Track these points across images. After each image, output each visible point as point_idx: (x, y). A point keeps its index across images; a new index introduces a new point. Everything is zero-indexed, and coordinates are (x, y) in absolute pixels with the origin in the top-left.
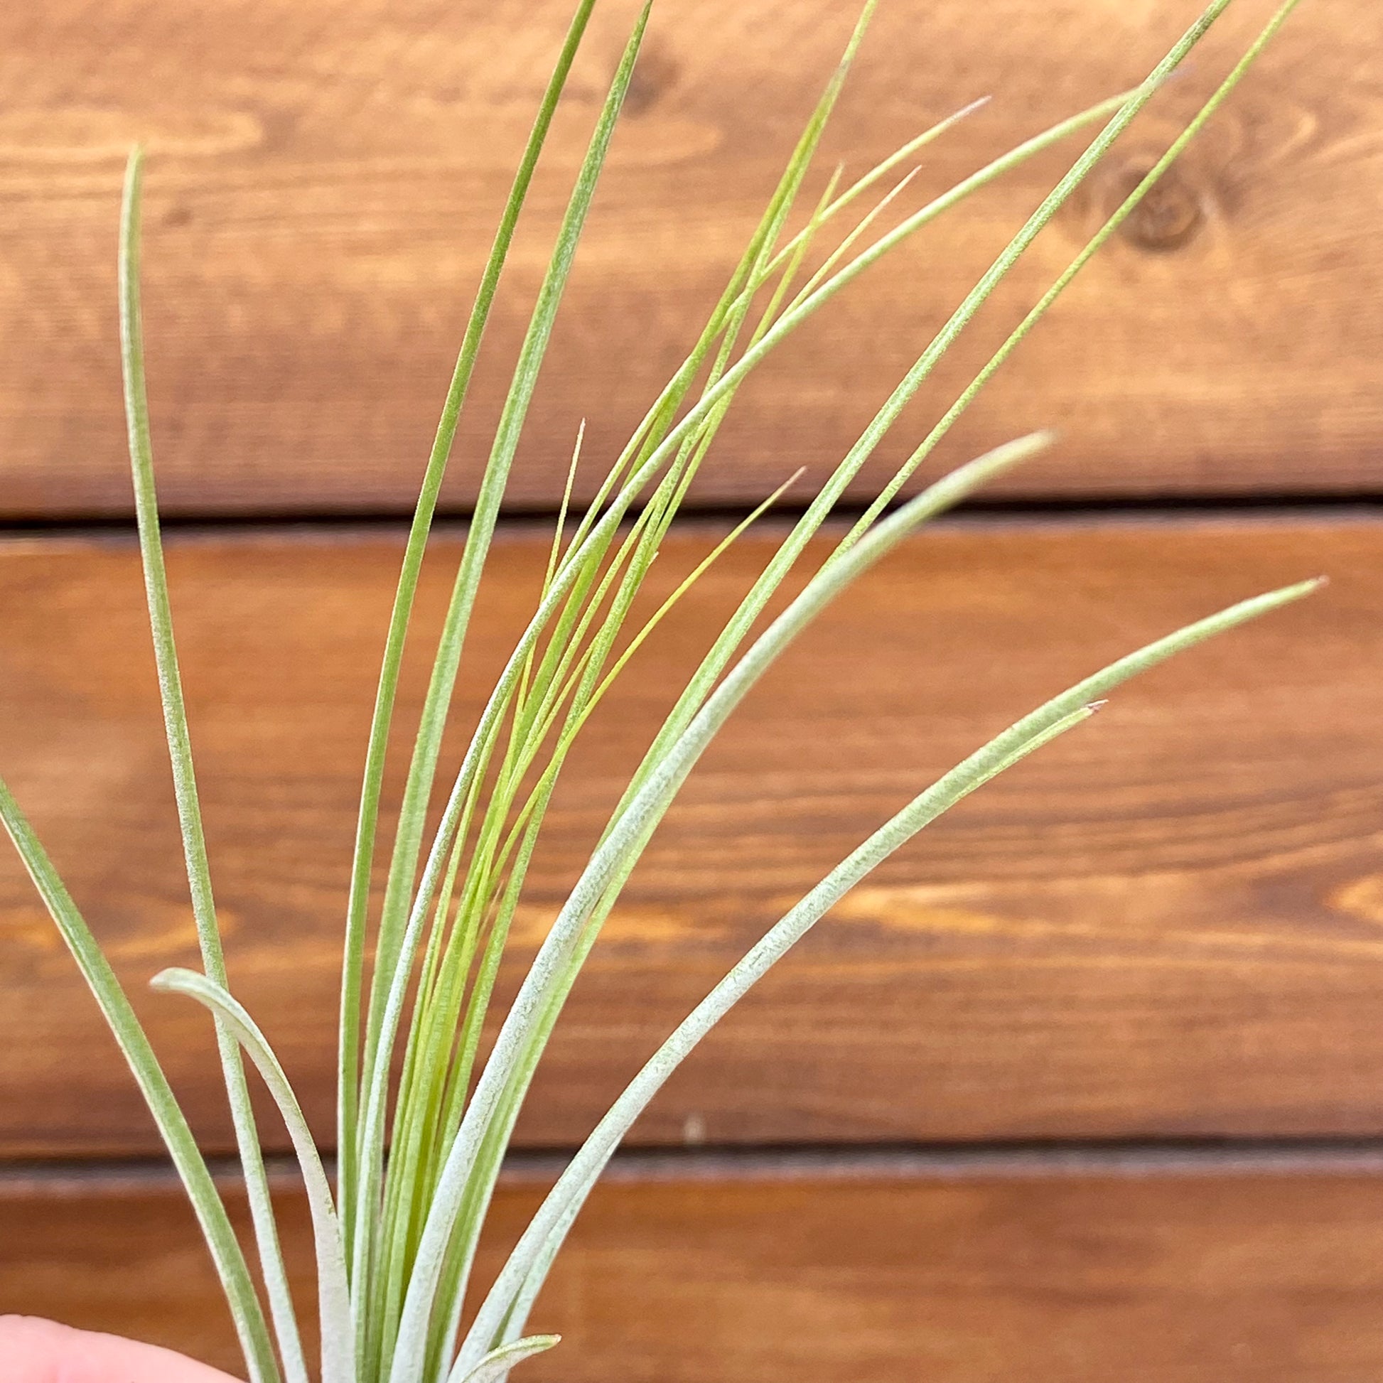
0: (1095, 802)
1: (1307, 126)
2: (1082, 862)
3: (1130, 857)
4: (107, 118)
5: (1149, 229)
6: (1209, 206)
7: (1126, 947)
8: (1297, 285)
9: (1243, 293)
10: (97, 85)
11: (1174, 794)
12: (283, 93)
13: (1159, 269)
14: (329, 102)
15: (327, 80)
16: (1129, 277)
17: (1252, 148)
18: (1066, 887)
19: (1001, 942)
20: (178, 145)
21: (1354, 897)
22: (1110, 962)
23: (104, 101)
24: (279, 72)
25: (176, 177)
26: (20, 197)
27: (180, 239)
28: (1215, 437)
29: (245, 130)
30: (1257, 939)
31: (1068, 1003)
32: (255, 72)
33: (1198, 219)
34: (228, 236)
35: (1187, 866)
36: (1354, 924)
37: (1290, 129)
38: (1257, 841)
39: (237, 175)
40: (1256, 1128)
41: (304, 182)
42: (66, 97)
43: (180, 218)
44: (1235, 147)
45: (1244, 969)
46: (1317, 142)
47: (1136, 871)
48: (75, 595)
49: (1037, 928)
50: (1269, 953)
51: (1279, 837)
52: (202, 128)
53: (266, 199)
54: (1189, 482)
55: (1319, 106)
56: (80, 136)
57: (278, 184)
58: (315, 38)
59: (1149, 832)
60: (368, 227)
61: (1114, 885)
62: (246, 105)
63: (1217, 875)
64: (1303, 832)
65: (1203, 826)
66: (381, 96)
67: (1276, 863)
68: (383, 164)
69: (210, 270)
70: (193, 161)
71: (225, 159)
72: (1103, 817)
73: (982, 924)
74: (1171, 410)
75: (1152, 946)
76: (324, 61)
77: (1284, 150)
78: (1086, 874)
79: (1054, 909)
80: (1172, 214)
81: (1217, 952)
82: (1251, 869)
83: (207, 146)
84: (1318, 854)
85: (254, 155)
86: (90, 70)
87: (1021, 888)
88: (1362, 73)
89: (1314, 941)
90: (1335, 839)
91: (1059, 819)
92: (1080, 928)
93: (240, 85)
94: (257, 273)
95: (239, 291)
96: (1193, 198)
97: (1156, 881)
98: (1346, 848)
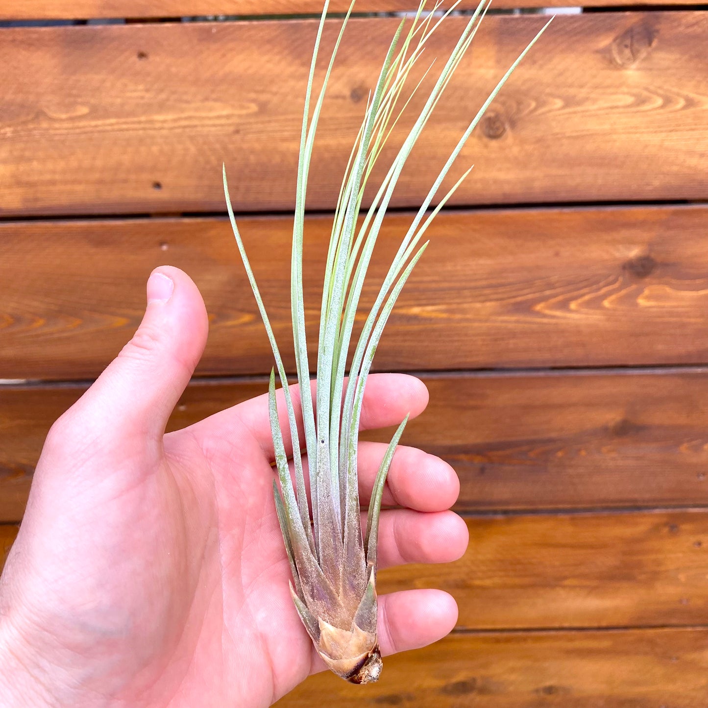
0: (473, 284)
1: (533, 105)
2: (470, 300)
3: (482, 298)
4: (217, 105)
5: (491, 133)
6: (507, 127)
7: (480, 321)
8: (529, 148)
9: (515, 150)
10: (214, 96)
11: (494, 282)
12: (264, 97)
13: (494, 144)
14: (275, 100)
15: (275, 94)
16: (486, 146)
17: (519, 111)
18: (465, 306)
19: (449, 320)
20: (237, 112)
21: (539, 307)
22: (476, 324)
23: (216, 100)
24: (262, 92)
25: (235, 120)
26: (195, 126)
27: (237, 137)
28: (507, 189)
29: (254, 108)
30: (514, 318)
31: (466, 335)
32: (256, 92)
33: (504, 130)
34: (250, 136)
35: (497, 300)
36: (539, 314)
37: (529, 105)
38: (514, 294)
39: (252, 120)
40: (512, 366)
41: (269, 122)
42: (206, 99)
43: (237, 132)
44: (514, 111)
45: (510, 326)
46: (535, 109)
47: (484, 301)
48: (213, 233)
49: (458, 316)
50: (517, 322)
51: (521, 292)
52: (242, 107)
53: (260, 126)
54: (500, 200)
55: (536, 99)
56: (211, 109)
57: (263, 123)
58: (272, 82)
59: (487, 291)
60: (286, 134)
61: (478, 305)
62: (253, 101)
63: (505, 302)
64: (526, 291)
65: (501, 290)
66: (290, 98)
67: (519, 299)
68: (290, 117)
69: (245, 146)
70: (240, 116)
71: (248, 115)
72: (476, 288)
73: (444, 315)
74: (495, 181)
75: (486, 321)
76: (274, 89)
77: (527, 111)
78: (471, 302)
79: (463, 311)
80: (498, 129)
81: (503, 322)
82: (513, 301)
83: (244, 112)
84: (530, 296)
85: (256, 114)
86: (213, 91)
87: (454, 306)
88: (548, 90)
89: (529, 319)
90: (534, 293)
91: (465, 288)
92: (468, 316)
93: (253, 95)
94: (257, 146)
95: (252, 151)
96: (503, 124)
97: (488, 304)
98: (537, 295)
